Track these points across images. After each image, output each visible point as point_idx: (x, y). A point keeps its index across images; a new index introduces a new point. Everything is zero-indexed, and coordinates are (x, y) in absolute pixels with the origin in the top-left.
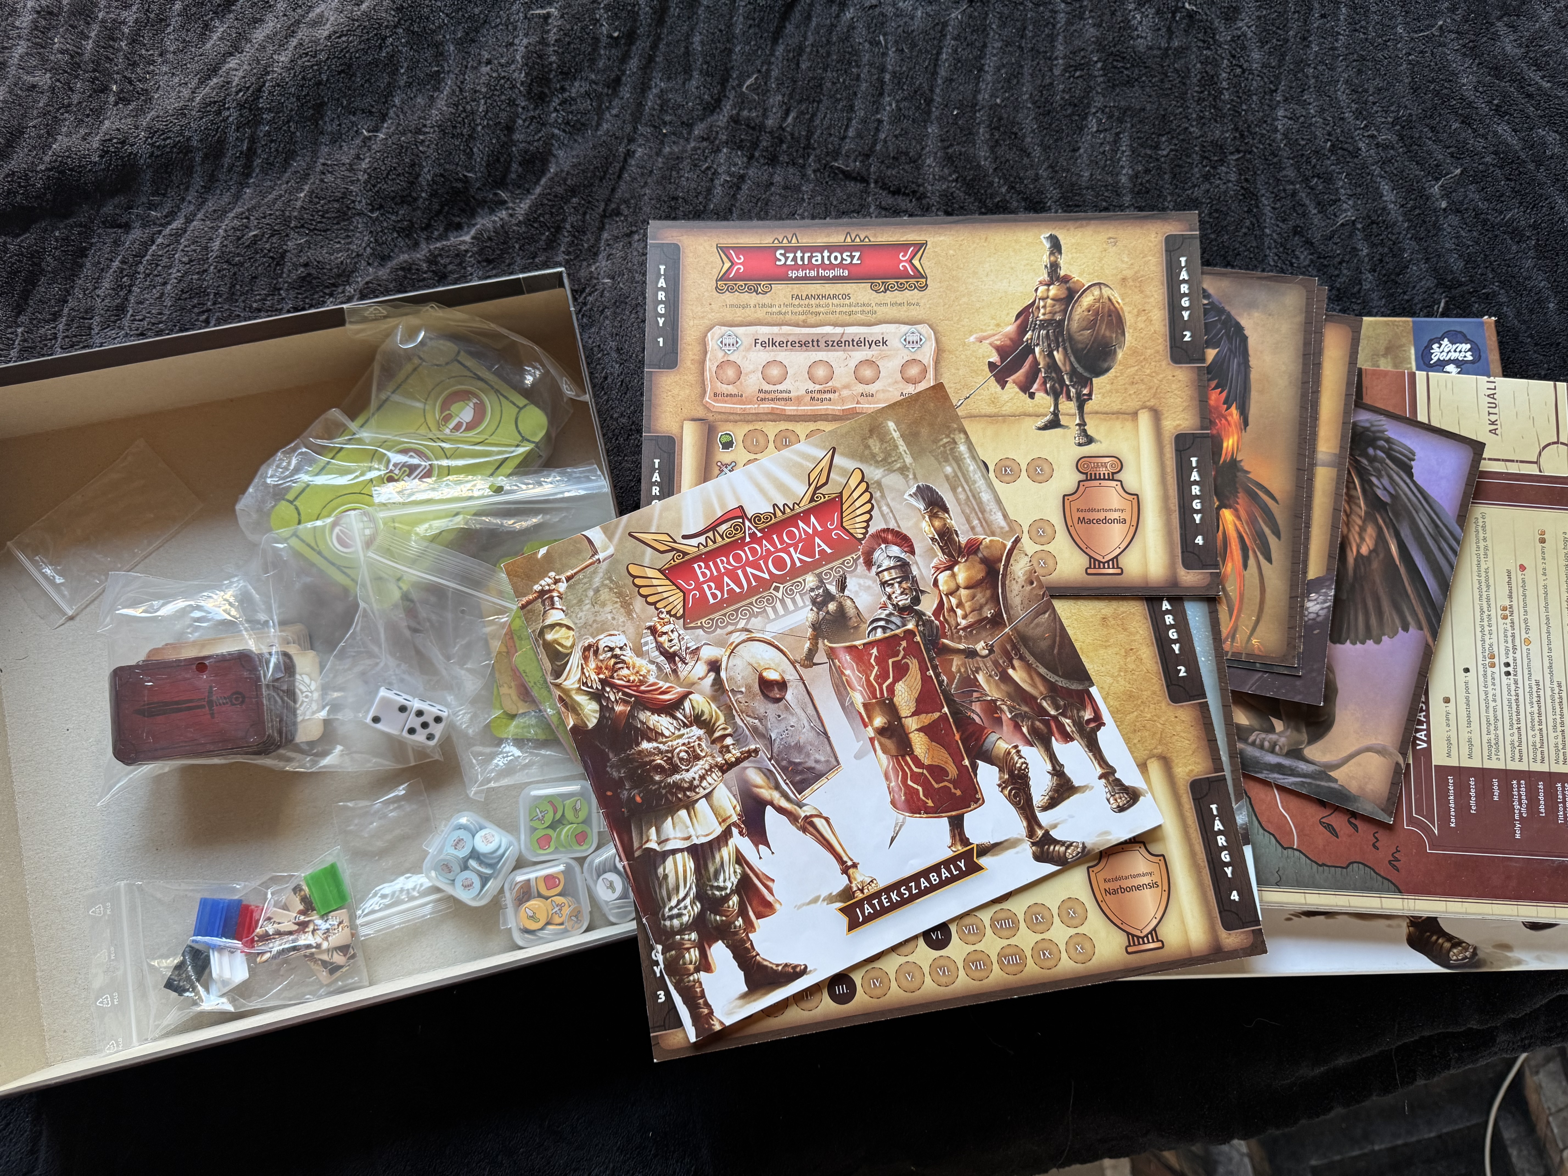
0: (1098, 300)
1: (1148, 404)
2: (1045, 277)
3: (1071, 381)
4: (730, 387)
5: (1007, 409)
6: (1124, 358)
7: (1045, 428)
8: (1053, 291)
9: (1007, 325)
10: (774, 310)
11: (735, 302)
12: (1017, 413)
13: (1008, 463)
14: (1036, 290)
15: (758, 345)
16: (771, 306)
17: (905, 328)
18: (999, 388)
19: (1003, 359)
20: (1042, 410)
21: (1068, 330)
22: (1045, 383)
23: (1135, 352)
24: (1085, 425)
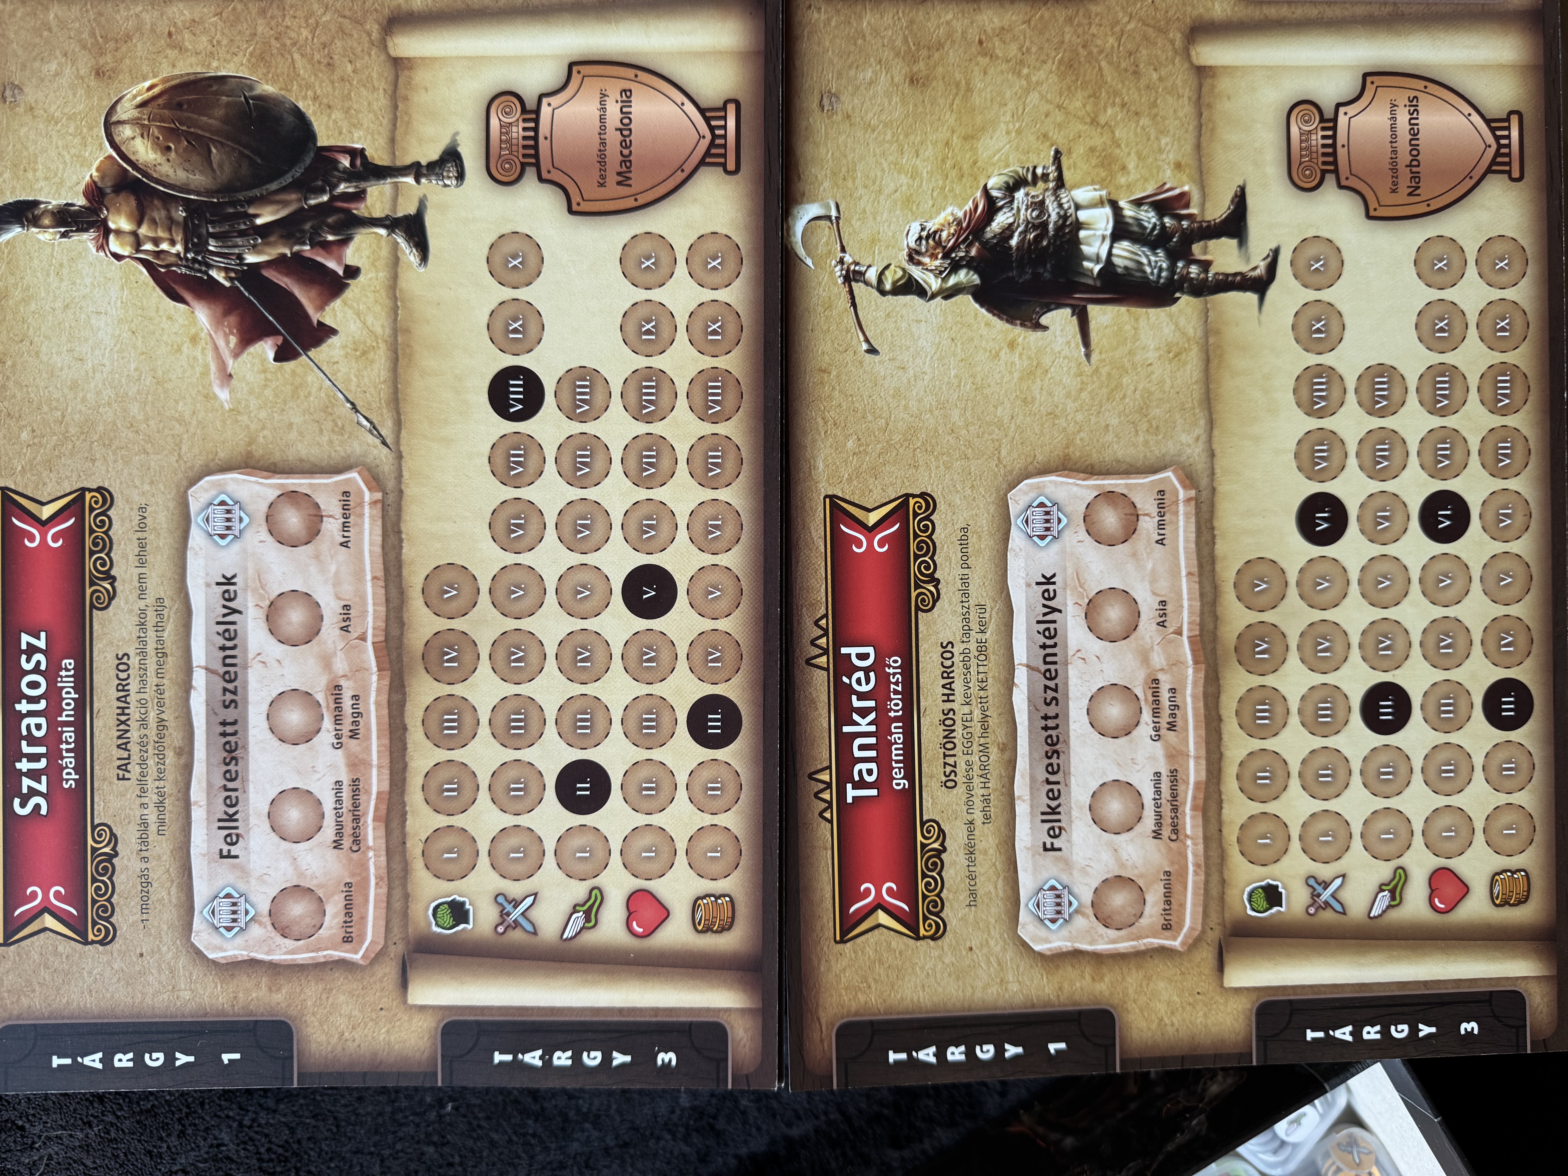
0: (145, 132)
1: (375, 35)
2: (87, 239)
3: (322, 191)
4: (330, 910)
5: (380, 324)
6: (274, 82)
7: (422, 245)
8: (120, 222)
9: (194, 321)
10: (152, 817)
11: (135, 902)
12: (388, 302)
13: (498, 326)
14: (118, 257)
15: (234, 850)
16: (144, 824)
17: (196, 537)
18: (333, 340)
19: (272, 332)
20: (385, 252)
21: (209, 193)
22: (326, 246)
23: (262, 58)
24: (417, 165)
